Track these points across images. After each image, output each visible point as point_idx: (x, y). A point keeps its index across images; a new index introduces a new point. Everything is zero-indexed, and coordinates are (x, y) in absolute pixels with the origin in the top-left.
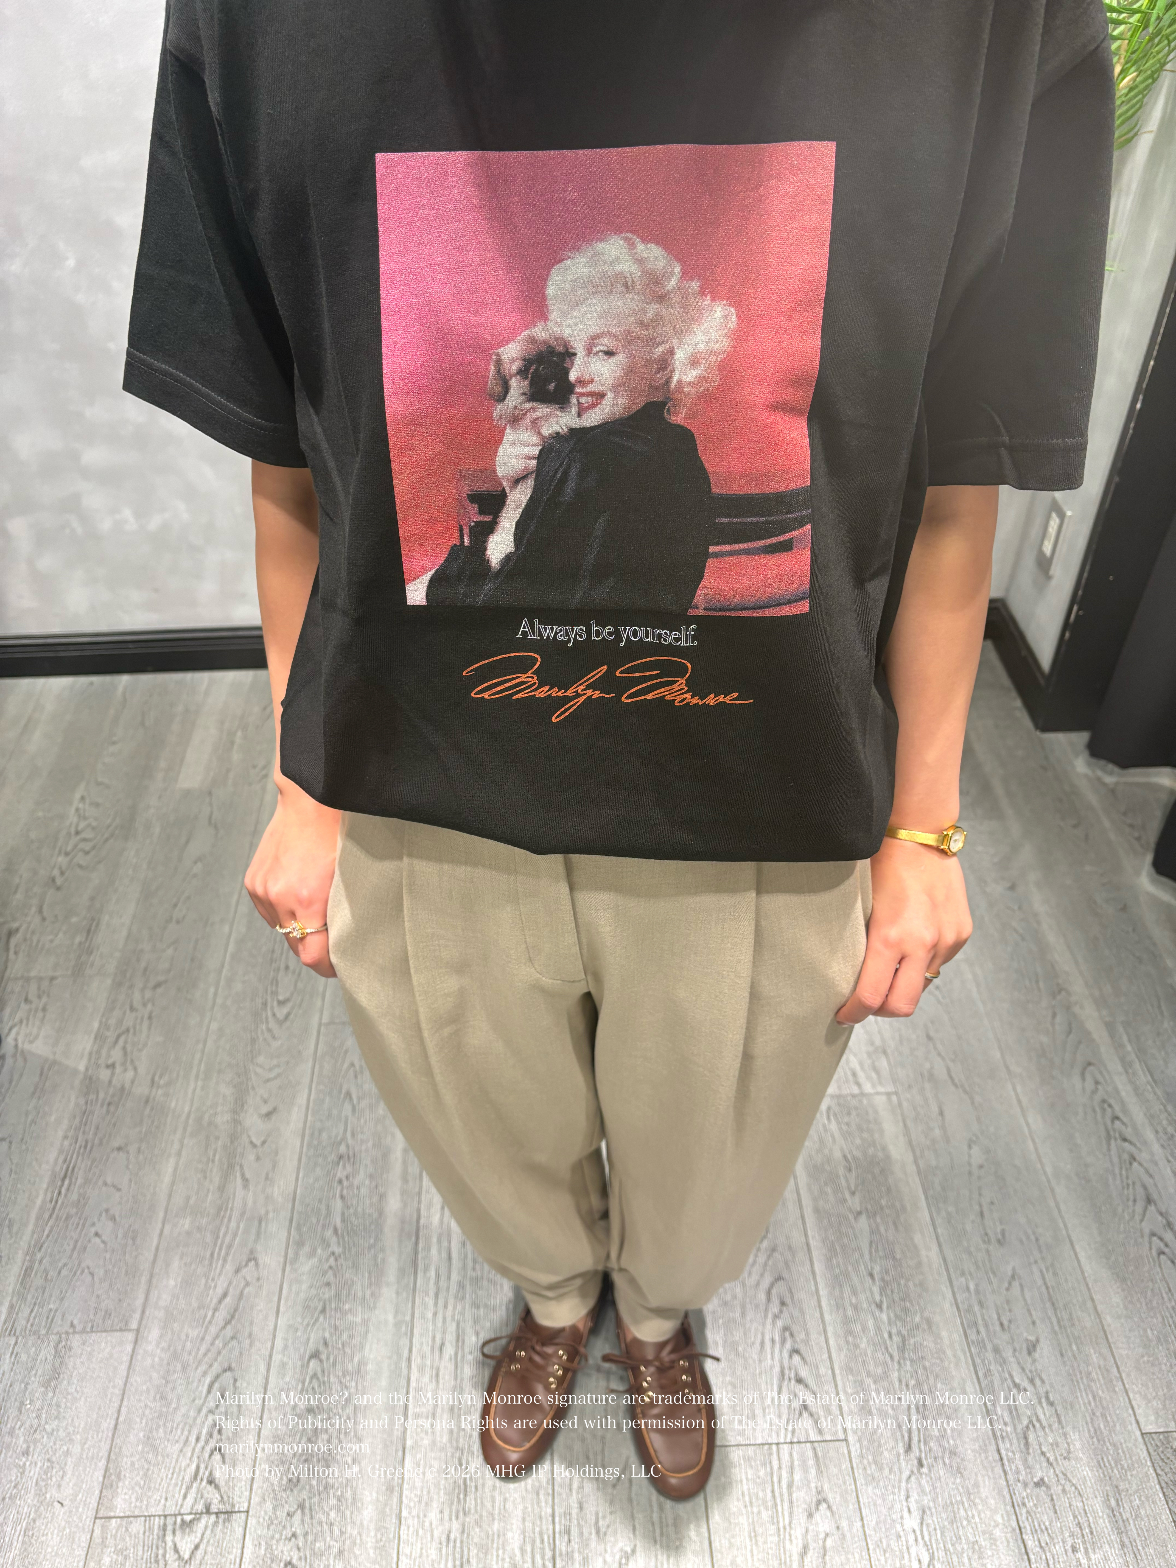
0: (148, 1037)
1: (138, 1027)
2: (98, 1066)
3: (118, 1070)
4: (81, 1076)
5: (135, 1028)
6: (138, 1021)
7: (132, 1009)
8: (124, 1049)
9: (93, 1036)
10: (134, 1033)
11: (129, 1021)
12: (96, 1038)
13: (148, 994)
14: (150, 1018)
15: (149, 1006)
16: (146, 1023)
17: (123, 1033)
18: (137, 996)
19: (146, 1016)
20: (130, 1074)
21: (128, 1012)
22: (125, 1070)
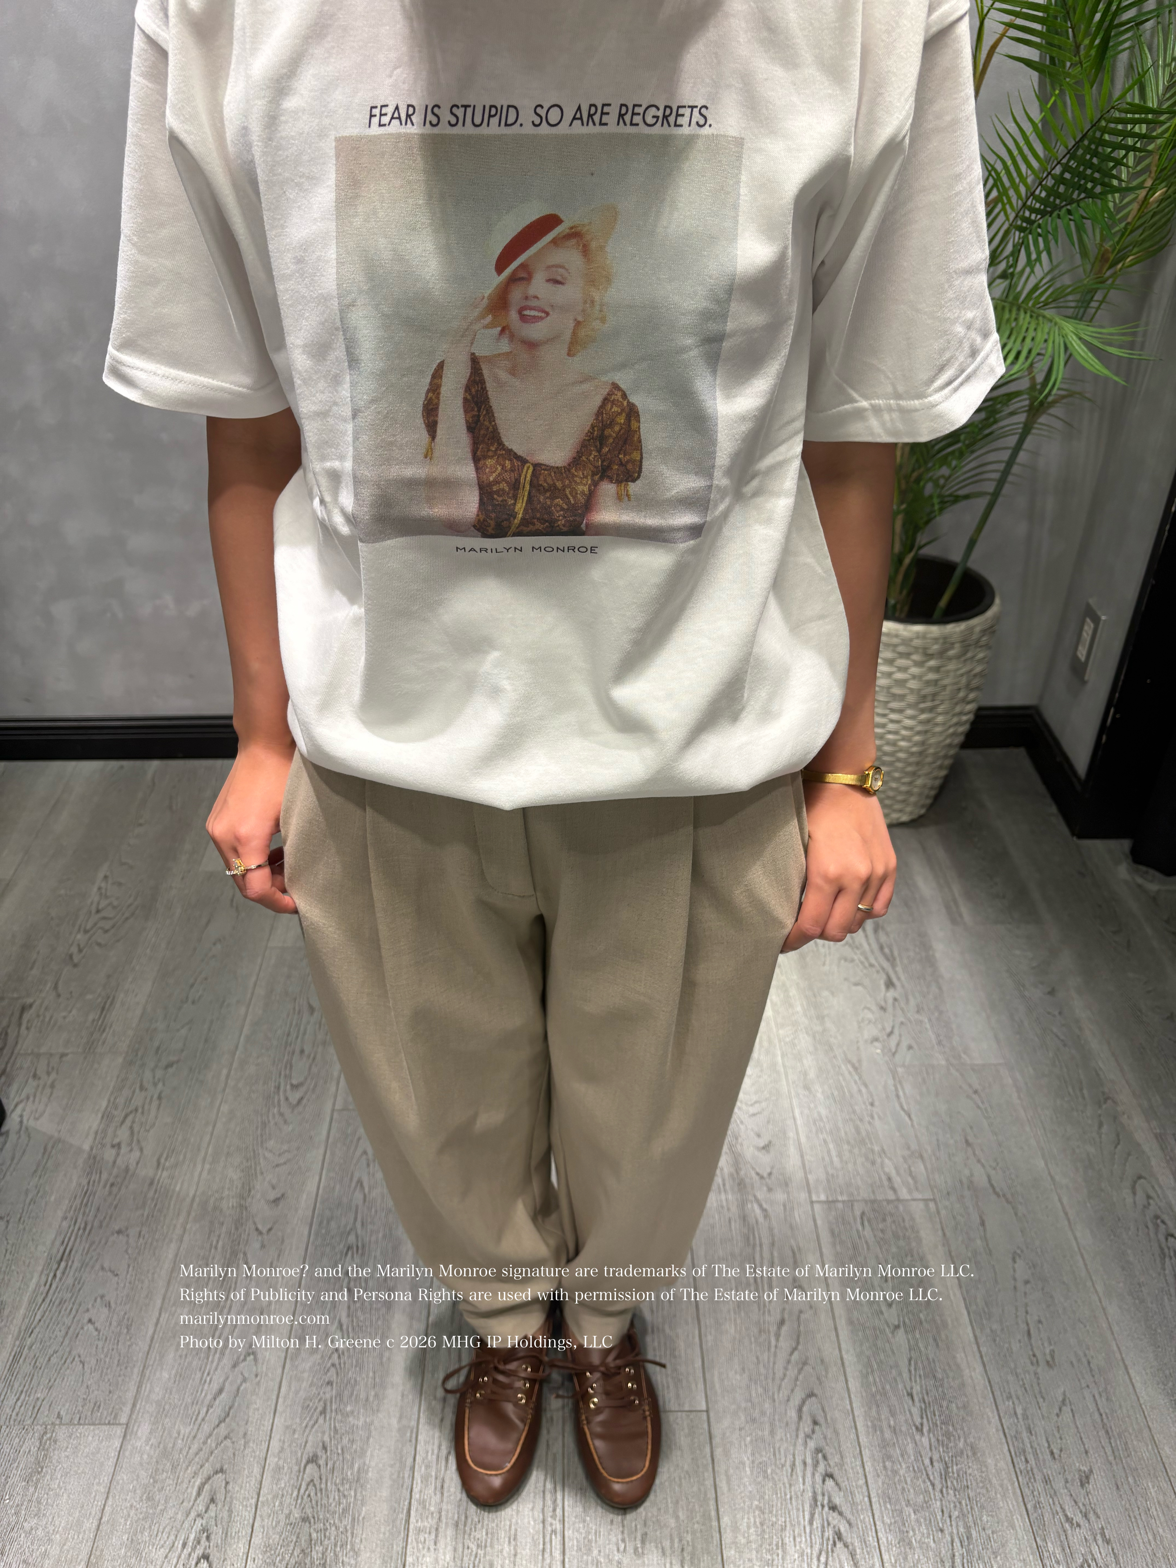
0: (156, 1117)
1: (146, 1107)
2: (103, 1146)
3: (124, 1149)
4: (85, 1156)
5: (143, 1108)
6: (148, 1100)
7: (142, 1088)
8: (131, 1128)
9: (100, 1115)
10: (143, 1113)
11: (138, 1100)
12: (103, 1117)
13: (159, 1073)
14: (160, 1098)
15: (160, 1085)
16: (155, 1103)
17: (131, 1112)
18: (148, 1075)
19: (156, 1096)
20: (136, 1154)
21: (137, 1090)
22: (131, 1150)
